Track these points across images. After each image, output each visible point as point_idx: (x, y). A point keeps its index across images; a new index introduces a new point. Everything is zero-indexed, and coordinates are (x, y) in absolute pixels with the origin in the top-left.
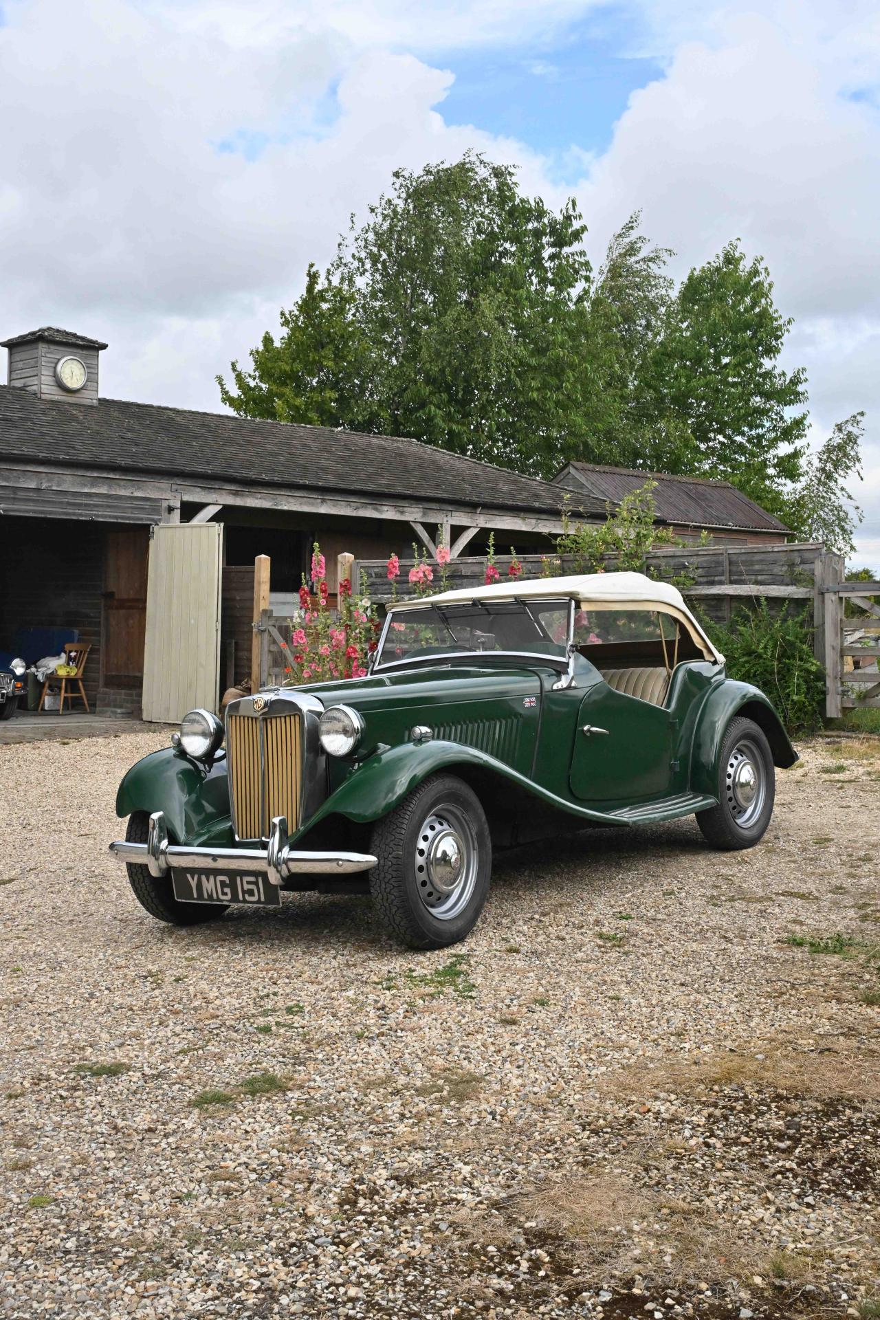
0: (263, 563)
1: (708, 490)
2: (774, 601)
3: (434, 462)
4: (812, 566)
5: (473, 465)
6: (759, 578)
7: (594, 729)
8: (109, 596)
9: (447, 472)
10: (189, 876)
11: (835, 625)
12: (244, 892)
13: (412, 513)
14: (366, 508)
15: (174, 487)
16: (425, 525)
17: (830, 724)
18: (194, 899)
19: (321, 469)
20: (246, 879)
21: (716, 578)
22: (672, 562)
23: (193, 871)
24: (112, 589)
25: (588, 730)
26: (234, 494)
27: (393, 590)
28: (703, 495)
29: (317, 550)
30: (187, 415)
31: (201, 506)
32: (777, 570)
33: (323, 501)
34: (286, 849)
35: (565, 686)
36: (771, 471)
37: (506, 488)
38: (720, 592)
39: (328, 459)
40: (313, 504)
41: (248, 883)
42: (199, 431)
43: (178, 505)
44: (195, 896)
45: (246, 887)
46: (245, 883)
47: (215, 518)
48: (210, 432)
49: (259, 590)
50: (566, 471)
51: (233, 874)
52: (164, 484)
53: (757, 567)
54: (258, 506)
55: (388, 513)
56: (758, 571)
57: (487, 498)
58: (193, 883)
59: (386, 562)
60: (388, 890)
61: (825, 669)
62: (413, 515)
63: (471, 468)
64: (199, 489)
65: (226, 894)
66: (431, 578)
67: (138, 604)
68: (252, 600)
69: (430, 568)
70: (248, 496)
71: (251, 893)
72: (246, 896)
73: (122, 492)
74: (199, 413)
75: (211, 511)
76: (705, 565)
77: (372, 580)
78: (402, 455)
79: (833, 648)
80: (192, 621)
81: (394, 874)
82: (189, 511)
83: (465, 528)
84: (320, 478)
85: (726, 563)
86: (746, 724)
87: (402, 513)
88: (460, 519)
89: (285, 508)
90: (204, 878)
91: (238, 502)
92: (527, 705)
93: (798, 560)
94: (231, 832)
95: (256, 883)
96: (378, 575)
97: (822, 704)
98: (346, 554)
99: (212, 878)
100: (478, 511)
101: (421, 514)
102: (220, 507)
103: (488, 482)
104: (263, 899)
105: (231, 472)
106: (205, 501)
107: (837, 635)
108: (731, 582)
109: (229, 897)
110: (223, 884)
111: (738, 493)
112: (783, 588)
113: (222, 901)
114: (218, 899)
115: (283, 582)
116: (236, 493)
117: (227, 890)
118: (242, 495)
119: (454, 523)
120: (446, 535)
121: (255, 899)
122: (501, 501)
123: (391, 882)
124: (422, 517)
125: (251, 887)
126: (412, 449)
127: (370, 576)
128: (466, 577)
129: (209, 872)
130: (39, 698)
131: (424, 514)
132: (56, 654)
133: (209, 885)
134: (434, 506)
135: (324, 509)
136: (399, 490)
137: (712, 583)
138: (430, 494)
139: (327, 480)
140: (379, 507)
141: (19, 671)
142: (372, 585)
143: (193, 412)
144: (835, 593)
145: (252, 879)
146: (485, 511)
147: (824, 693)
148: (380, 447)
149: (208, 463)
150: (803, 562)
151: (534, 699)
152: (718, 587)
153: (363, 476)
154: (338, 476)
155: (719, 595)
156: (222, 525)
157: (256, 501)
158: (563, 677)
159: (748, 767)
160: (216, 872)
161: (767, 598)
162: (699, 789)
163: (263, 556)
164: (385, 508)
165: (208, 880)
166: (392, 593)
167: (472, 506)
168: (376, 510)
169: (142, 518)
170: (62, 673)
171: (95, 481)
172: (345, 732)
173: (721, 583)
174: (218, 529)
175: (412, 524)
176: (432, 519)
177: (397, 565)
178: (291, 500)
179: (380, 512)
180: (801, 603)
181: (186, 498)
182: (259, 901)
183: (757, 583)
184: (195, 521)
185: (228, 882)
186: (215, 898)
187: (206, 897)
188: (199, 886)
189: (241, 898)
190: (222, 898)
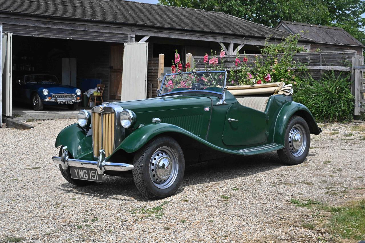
0: (162, 57)
1: (334, 31)
2: (337, 72)
3: (230, 21)
4: (351, 59)
5: (245, 22)
6: (332, 63)
7: (232, 120)
8: (111, 68)
9: (234, 24)
10: (75, 170)
11: (359, 81)
12: (92, 176)
13: (219, 39)
14: (202, 37)
15: (133, 30)
16: (224, 43)
17: (356, 118)
18: (77, 178)
19: (187, 23)
20: (92, 171)
21: (317, 64)
22: (301, 58)
23: (76, 168)
24: (112, 65)
25: (230, 120)
26: (154, 32)
27: (205, 66)
28: (332, 33)
29: (177, 52)
30: (141, 4)
31: (142, 37)
32: (339, 61)
33: (187, 35)
34: (104, 162)
35: (221, 103)
36: (360, 24)
37: (256, 30)
38: (318, 68)
39: (190, 20)
40: (183, 36)
41: (93, 173)
42: (144, 10)
43: (134, 36)
44: (77, 177)
45: (92, 174)
46: (92, 173)
47: (146, 41)
48: (149, 10)
49: (160, 66)
50: (280, 24)
51: (88, 169)
52: (129, 29)
53: (331, 60)
54: (163, 36)
55: (211, 39)
56: (332, 61)
57: (247, 34)
58: (76, 172)
59: (203, 57)
60: (138, 178)
61: (354, 97)
62: (219, 40)
63: (244, 23)
64: (141, 31)
65: (86, 176)
66: (217, 62)
67: (120, 71)
68: (158, 70)
69: (217, 59)
70: (159, 33)
71: (94, 176)
72: (92, 177)
73: (114, 32)
74: (146, 4)
75: (146, 38)
76: (313, 58)
77: (198, 63)
78: (219, 18)
79: (358, 90)
80: (138, 77)
81: (140, 172)
82: (138, 38)
83: (239, 45)
84: (186, 27)
85: (321, 58)
86: (298, 118)
87: (216, 39)
88: (238, 41)
89: (173, 37)
90: (79, 170)
91: (156, 35)
92: (206, 110)
93: (347, 57)
94: (92, 154)
95: (95, 173)
96: (200, 62)
97: (353, 110)
98: (189, 54)
99: (82, 171)
100: (244, 39)
101: (223, 39)
102: (150, 37)
103: (249, 28)
104: (97, 179)
105: (154, 25)
106: (144, 35)
107: (359, 85)
108: (323, 65)
109: (87, 178)
110: (85, 173)
111: (345, 32)
112: (340, 67)
113: (85, 179)
114: (84, 178)
115: (168, 63)
116: (155, 32)
117: (87, 175)
118: (157, 33)
119: (235, 43)
120: (232, 46)
121: (95, 179)
122: (252, 35)
123: (139, 175)
124: (223, 41)
126: (223, 16)
127: (197, 61)
128: (230, 62)
129: (81, 168)
130: (88, 103)
131: (224, 39)
132: (94, 88)
133: (81, 173)
134: (227, 36)
135: (187, 38)
136: (215, 31)
137: (315, 65)
138: (226, 32)
139: (189, 27)
140: (207, 37)
141: (79, 94)
142: (198, 65)
143: (144, 3)
144: (359, 69)
145: (94, 172)
146: (246, 38)
147: (354, 106)
148: (210, 15)
149: (146, 21)
150: (348, 58)
151: (208, 108)
152: (317, 66)
153: (202, 26)
154: (193, 26)
155: (317, 69)
156: (148, 43)
157: (162, 35)
158: (221, 101)
159: (299, 135)
160: (83, 169)
161: (335, 71)
162: (277, 142)
163: (162, 54)
164: (210, 37)
166: (205, 68)
167: (241, 37)
168: (206, 38)
169: (121, 41)
170: (95, 94)
171: (104, 28)
172: (129, 119)
173: (319, 65)
174: (147, 44)
175: (220, 43)
176: (227, 41)
177: (207, 58)
178: (176, 35)
179: (208, 39)
180: (347, 73)
181: (137, 34)
182: (96, 180)
183: (332, 65)
184: (140, 42)
185: (87, 172)
186: (83, 178)
187: (80, 177)
188: (78, 173)
189: (91, 178)
190: (85, 178)
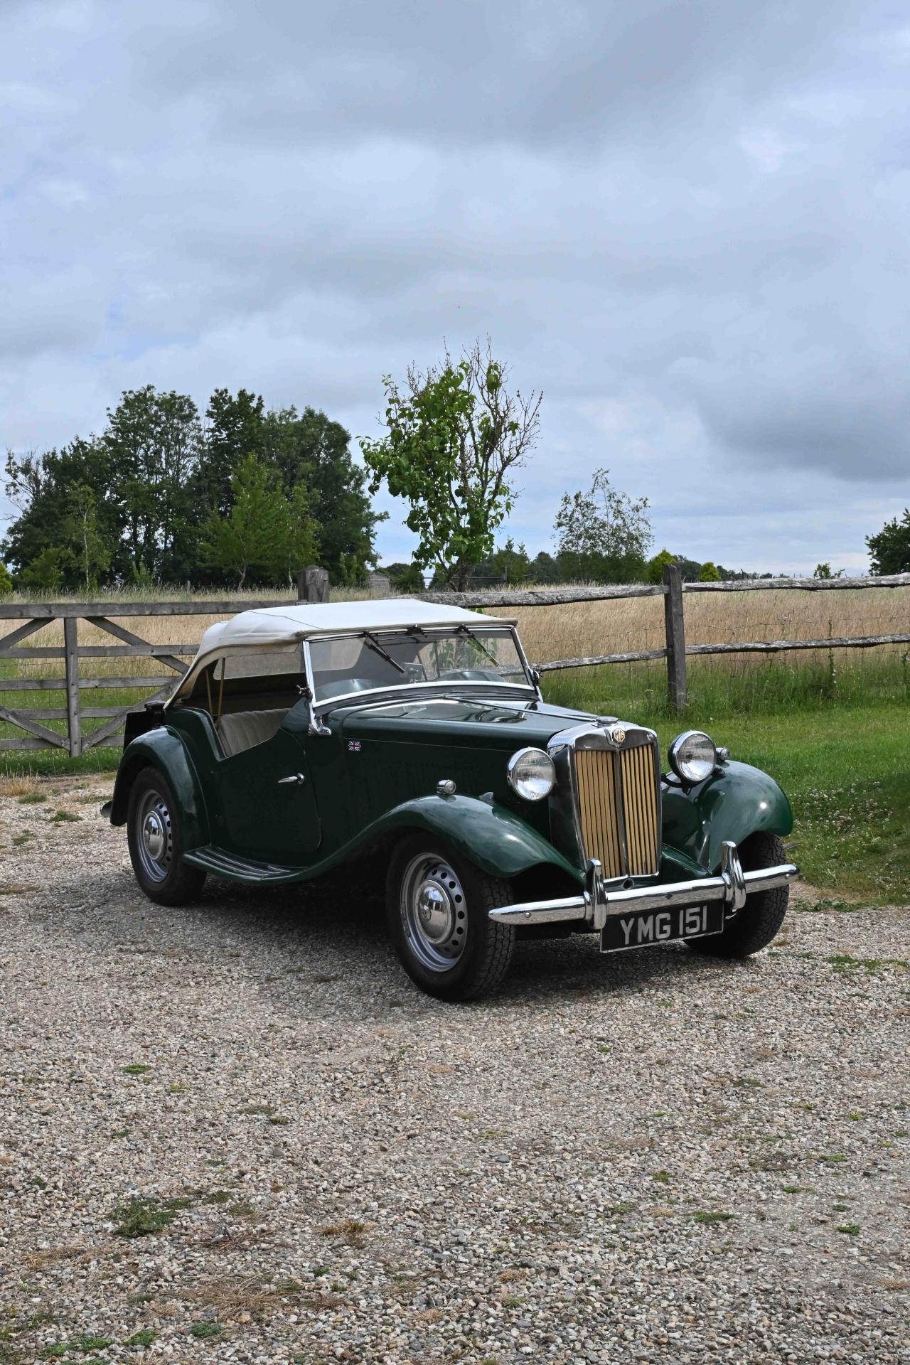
10: (623, 923)
12: (685, 925)
18: (626, 946)
20: (688, 911)
23: (626, 916)
41: (692, 915)
44: (627, 942)
45: (689, 919)
46: (686, 916)
51: (675, 910)
58: (627, 928)
65: (665, 932)
71: (693, 924)
72: (688, 930)
90: (641, 920)
95: (700, 914)
99: (651, 919)
104: (704, 928)
109: (668, 934)
110: (663, 922)
113: (658, 940)
114: (655, 940)
117: (667, 928)
121: (697, 929)
125: (693, 918)
129: (645, 914)
133: (645, 928)
145: (697, 910)
160: (655, 912)
165: (645, 922)
182: (700, 932)
185: (669, 919)
186: (651, 937)
187: (640, 939)
188: (635, 929)
189: (681, 932)
190: (659, 936)
